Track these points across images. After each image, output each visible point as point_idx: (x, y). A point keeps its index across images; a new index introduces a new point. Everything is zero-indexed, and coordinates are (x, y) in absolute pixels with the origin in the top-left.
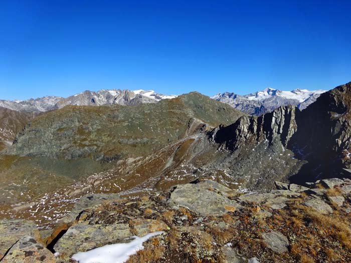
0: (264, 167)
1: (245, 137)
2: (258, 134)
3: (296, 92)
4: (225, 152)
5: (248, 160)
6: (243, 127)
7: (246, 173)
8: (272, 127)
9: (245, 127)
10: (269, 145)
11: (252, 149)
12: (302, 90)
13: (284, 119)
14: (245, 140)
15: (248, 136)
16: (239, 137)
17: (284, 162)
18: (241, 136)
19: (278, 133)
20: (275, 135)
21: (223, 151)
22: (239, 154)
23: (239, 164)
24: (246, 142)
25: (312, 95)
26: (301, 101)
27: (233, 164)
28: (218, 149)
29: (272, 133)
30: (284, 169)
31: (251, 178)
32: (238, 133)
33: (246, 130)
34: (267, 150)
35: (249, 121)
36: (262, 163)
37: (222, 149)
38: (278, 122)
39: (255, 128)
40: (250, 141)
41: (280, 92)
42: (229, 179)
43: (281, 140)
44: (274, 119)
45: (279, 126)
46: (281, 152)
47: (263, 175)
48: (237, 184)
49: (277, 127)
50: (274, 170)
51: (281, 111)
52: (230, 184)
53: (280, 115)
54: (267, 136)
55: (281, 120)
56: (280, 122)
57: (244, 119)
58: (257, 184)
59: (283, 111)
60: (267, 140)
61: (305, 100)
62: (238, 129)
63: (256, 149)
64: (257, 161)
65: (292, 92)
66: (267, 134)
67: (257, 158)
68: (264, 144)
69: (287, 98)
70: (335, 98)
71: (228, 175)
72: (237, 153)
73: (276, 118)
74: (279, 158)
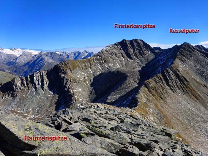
0: (37, 103)
1: (20, 89)
2: (28, 86)
3: (14, 50)
4: (9, 99)
5: (27, 101)
6: (17, 84)
7: (29, 108)
8: (35, 82)
9: (19, 83)
10: (36, 91)
11: (27, 95)
12: (17, 49)
13: (40, 78)
14: (20, 90)
15: (22, 88)
16: (16, 89)
17: (46, 98)
18: (18, 89)
19: (39, 84)
20: (37, 86)
21: (7, 98)
22: (20, 99)
23: (23, 104)
24: (21, 91)
25: (24, 52)
26: (18, 56)
27: (18, 105)
28: (2, 98)
29: (35, 85)
30: (47, 102)
31: (33, 109)
32: (15, 87)
33: (20, 85)
34: (36, 94)
35: (20, 80)
36: (36, 101)
37: (5, 98)
38: (37, 79)
39: (25, 83)
40: (24, 91)
41: (2, 49)
42: (21, 114)
43: (41, 88)
44: (35, 78)
45: (39, 81)
46: (43, 94)
47: (39, 107)
48: (27, 114)
49: (38, 82)
50: (43, 103)
51: (38, 74)
52: (23, 116)
53: (37, 76)
54: (33, 87)
55: (39, 78)
56: (38, 79)
57: (16, 79)
58: (37, 111)
59: (39, 74)
60: (34, 89)
61: (20, 55)
62: (15, 85)
63: (29, 94)
64: (33, 101)
65: (11, 50)
66: (33, 86)
67: (31, 99)
68: (33, 91)
69: (8, 54)
70: (61, 68)
71: (19, 111)
72: (18, 98)
73: (36, 78)
74: (43, 97)
